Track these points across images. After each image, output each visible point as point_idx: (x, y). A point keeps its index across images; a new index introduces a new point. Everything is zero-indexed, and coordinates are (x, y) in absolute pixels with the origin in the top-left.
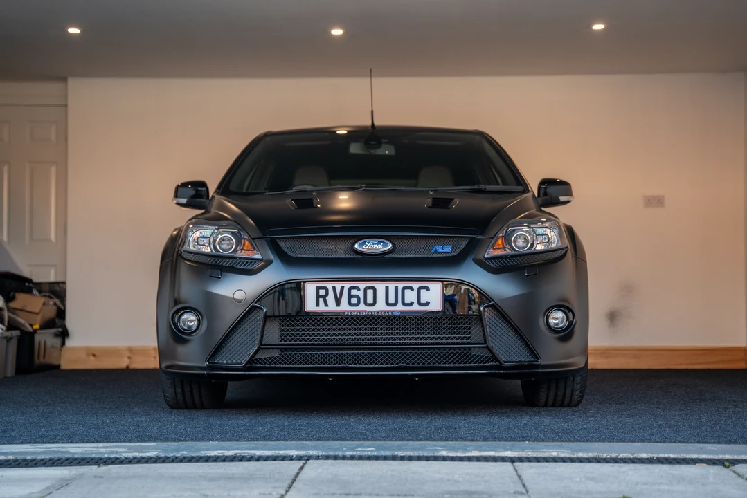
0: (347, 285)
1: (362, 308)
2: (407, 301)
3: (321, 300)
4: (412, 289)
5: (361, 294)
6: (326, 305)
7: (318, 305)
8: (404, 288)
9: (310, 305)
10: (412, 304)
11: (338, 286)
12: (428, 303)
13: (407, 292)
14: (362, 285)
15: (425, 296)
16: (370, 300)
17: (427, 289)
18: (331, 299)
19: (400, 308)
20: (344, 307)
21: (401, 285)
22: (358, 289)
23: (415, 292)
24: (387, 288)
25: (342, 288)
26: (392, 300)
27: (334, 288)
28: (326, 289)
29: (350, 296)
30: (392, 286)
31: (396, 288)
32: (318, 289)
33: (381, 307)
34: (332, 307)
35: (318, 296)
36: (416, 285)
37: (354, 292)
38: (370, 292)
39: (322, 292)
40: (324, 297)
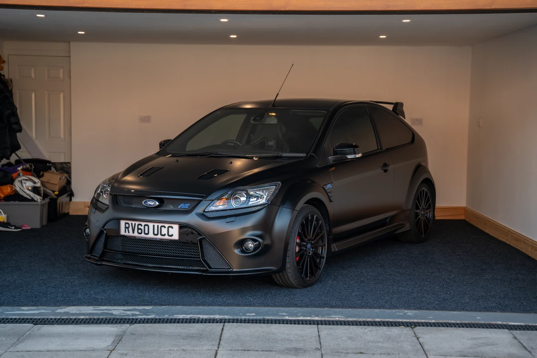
0: (137, 223)
1: (143, 235)
2: (163, 233)
3: (127, 229)
4: (165, 227)
5: (142, 228)
6: (129, 232)
7: (125, 232)
8: (162, 226)
9: (123, 232)
10: (165, 235)
11: (133, 223)
12: (172, 235)
13: (163, 228)
14: (143, 224)
15: (171, 231)
16: (146, 232)
17: (172, 228)
18: (130, 229)
19: (159, 236)
20: (136, 234)
21: (160, 225)
22: (142, 225)
23: (167, 228)
24: (154, 226)
25: (135, 224)
26: (156, 233)
27: (132, 224)
28: (129, 224)
29: (138, 229)
30: (156, 225)
31: (158, 226)
32: (126, 223)
33: (151, 235)
34: (131, 234)
35: (126, 228)
36: (167, 225)
37: (140, 227)
38: (146, 227)
39: (127, 226)
40: (128, 228)
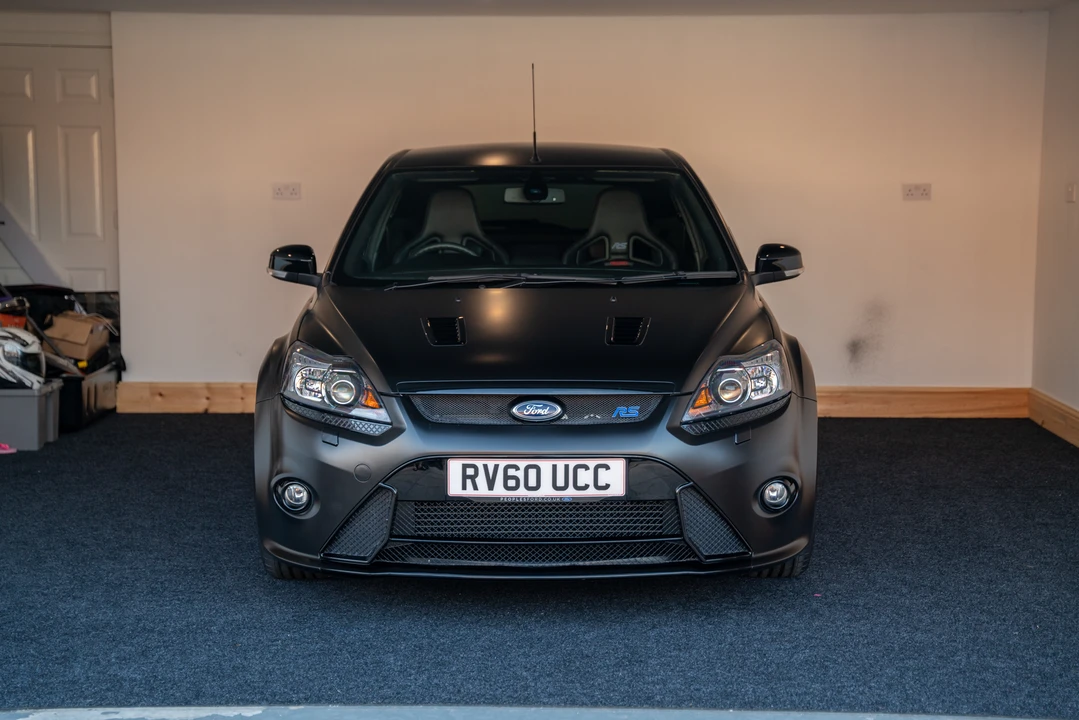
0: (503, 463)
1: (522, 492)
2: (580, 483)
3: (469, 482)
4: (586, 468)
5: (520, 474)
6: (475, 488)
7: (464, 488)
8: (576, 468)
9: (455, 488)
10: (586, 487)
11: (491, 464)
12: (607, 486)
13: (581, 472)
14: (522, 464)
15: (604, 477)
16: (532, 482)
17: (607, 467)
18: (481, 480)
19: (571, 492)
20: (499, 491)
21: (572, 463)
22: (517, 468)
23: (591, 471)
24: (555, 467)
25: (496, 467)
26: (560, 482)
27: (485, 466)
28: (475, 467)
29: (506, 478)
30: (561, 464)
31: (567, 467)
32: (465, 467)
33: (546, 491)
34: (483, 490)
35: (465, 477)
36: (592, 463)
37: (511, 472)
38: (532, 473)
39: (470, 472)
40: (473, 478)
